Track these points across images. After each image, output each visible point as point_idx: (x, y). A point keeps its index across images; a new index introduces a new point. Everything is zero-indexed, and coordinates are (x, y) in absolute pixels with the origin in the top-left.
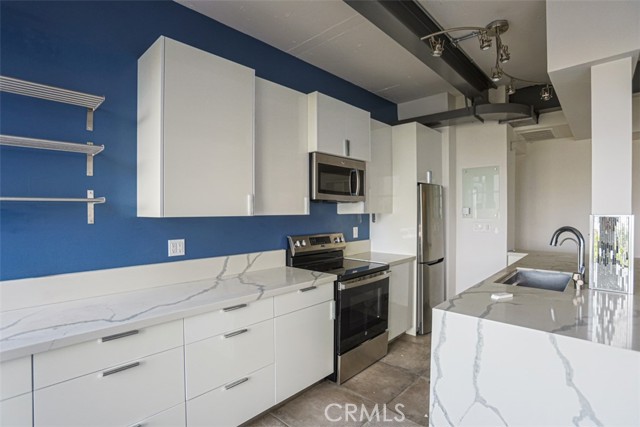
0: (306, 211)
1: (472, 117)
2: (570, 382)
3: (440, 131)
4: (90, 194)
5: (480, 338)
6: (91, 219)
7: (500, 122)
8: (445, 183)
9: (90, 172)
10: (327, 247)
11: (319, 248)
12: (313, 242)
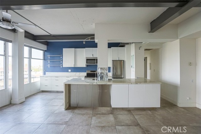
0: (85, 66)
6: (61, 67)
9: (61, 62)
10: (94, 73)
11: (92, 73)
12: (91, 71)
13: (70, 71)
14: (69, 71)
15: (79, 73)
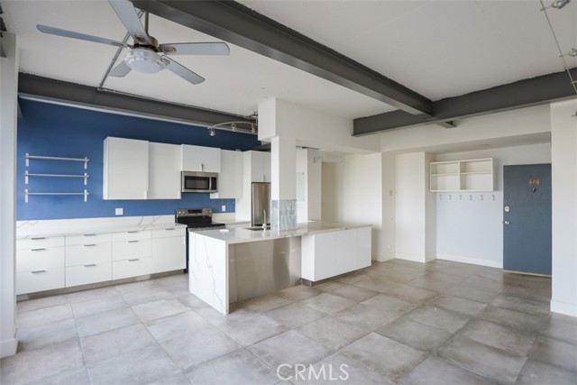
0: (179, 197)
4: (86, 191)
6: (86, 200)
7: (304, 148)
9: (86, 183)
10: (199, 214)
11: (194, 215)
12: (190, 211)
13: (119, 211)
14: (117, 214)
15: (151, 217)
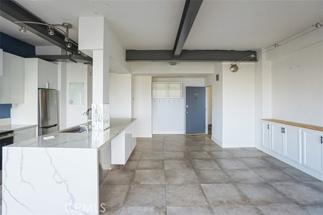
1: (69, 60)
2: (51, 164)
3: (57, 64)
5: (22, 156)
7: (85, 63)
8: (59, 89)
